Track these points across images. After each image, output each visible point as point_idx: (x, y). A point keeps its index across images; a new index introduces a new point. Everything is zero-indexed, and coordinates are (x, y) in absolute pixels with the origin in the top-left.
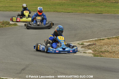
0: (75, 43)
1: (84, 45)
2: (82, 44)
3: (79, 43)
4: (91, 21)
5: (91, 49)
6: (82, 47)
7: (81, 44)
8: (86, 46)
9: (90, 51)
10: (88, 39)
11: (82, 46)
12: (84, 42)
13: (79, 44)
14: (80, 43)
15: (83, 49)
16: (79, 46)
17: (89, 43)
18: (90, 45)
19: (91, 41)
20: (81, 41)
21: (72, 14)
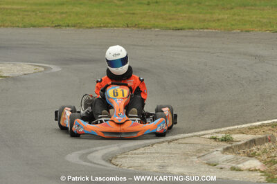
0: (200, 136)
1: (234, 144)
2: (225, 140)
3: (214, 136)
4: (256, 57)
5: (259, 155)
6: (226, 150)
7: (222, 141)
8: (240, 147)
9: (255, 163)
10: (247, 123)
11: (226, 145)
12: (233, 131)
13: (215, 139)
14: (220, 136)
15: (230, 156)
16: (216, 147)
17: (249, 137)
18: (253, 142)
19: (256, 127)
20: (223, 129)
21: (190, 33)
